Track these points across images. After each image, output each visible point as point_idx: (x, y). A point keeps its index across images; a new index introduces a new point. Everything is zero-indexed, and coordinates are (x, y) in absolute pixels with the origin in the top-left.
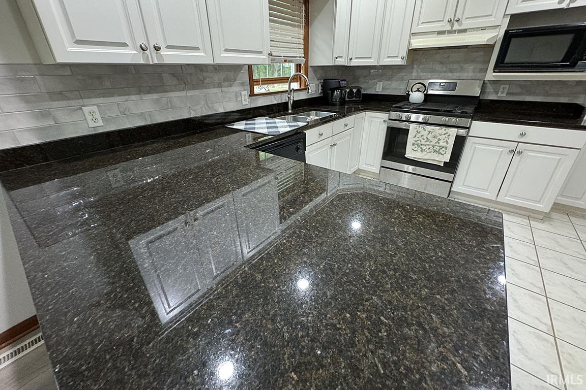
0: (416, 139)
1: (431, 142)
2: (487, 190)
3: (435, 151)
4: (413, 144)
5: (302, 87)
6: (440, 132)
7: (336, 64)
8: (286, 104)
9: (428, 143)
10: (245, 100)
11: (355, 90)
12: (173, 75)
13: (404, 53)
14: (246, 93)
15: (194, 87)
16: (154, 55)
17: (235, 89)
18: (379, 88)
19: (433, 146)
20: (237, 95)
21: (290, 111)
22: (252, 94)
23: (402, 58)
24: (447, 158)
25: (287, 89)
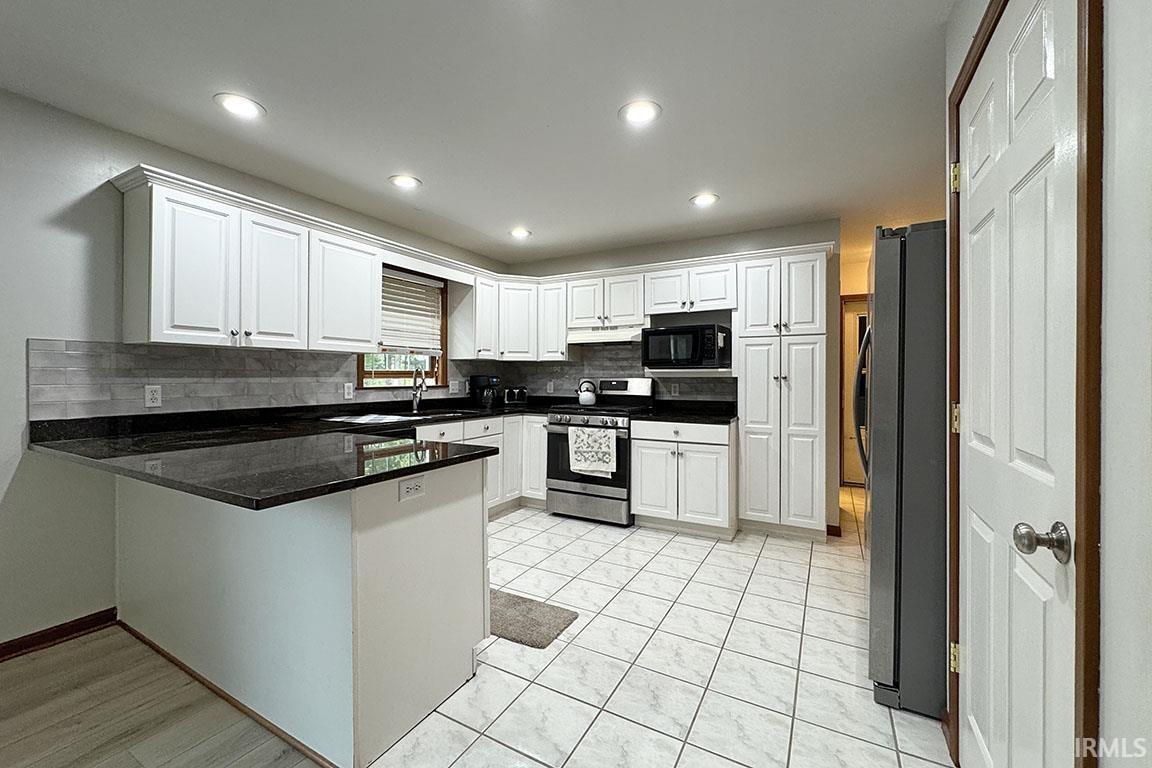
0: (578, 445)
1: (593, 447)
2: (666, 507)
3: (600, 460)
4: (576, 452)
5: (439, 384)
6: (599, 434)
7: (480, 357)
8: (410, 403)
9: (590, 449)
10: (349, 394)
11: (516, 391)
12: (258, 360)
13: (564, 348)
14: (350, 386)
15: (282, 374)
16: (243, 339)
17: (338, 379)
18: (550, 389)
19: (597, 453)
20: (339, 387)
21: (415, 412)
22: (360, 387)
23: (562, 354)
24: (612, 467)
25: (412, 385)
